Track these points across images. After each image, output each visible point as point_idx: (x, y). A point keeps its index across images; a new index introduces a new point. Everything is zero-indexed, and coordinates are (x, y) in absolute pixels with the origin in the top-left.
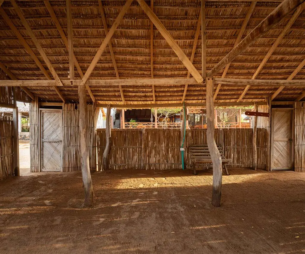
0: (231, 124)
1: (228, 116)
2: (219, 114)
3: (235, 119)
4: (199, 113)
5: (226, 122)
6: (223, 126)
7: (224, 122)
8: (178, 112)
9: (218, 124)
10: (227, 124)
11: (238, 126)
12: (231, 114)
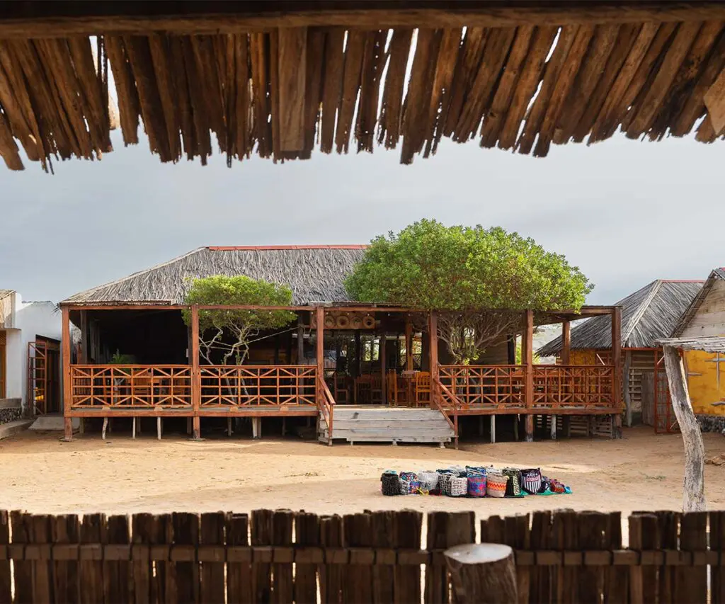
0: (493, 373)
1: (481, 341)
2: (447, 334)
3: (507, 353)
4: (368, 327)
5: (470, 363)
6: (459, 380)
7: (466, 362)
8: (288, 322)
9: (441, 373)
10: (478, 370)
11: (520, 379)
12: (492, 333)
